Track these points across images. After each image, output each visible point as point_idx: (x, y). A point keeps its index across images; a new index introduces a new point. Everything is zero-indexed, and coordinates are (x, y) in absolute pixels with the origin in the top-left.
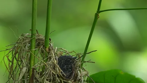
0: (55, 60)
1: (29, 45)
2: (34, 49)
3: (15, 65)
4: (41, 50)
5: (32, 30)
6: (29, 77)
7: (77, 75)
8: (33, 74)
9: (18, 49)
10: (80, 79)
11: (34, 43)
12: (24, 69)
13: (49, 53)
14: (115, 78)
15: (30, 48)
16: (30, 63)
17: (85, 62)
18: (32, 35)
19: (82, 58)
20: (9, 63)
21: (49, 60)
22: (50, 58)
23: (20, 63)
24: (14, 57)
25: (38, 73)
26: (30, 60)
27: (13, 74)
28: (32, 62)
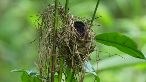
0: (72, 24)
1: (53, 13)
2: (57, 16)
3: (43, 27)
4: (62, 16)
5: (56, 2)
6: (53, 36)
7: (88, 35)
8: (56, 34)
9: (46, 15)
10: (90, 38)
11: (57, 12)
12: (50, 30)
13: (68, 18)
14: (115, 38)
15: (54, 15)
16: (54, 26)
17: (93, 25)
18: (56, 6)
19: (90, 22)
20: (39, 26)
21: (68, 23)
22: (69, 22)
23: (47, 25)
24: (43, 22)
25: (60, 33)
26: (54, 23)
27: (41, 33)
28: (56, 25)
